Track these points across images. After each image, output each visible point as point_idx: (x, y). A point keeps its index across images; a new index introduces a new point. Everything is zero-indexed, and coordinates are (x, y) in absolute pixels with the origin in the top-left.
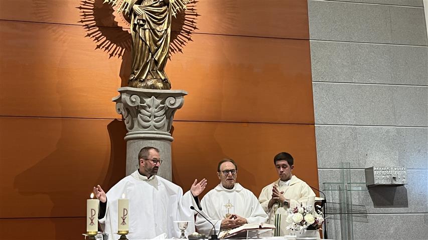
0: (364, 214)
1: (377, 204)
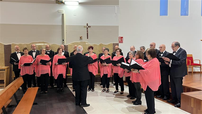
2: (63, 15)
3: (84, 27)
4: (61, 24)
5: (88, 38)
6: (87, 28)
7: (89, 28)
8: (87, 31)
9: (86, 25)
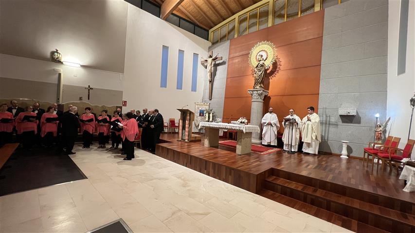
0: (337, 125)
1: (343, 122)
2: (60, 74)
3: (85, 88)
4: (56, 82)
5: (89, 99)
6: (89, 90)
7: (90, 90)
8: (89, 93)
9: (88, 87)
